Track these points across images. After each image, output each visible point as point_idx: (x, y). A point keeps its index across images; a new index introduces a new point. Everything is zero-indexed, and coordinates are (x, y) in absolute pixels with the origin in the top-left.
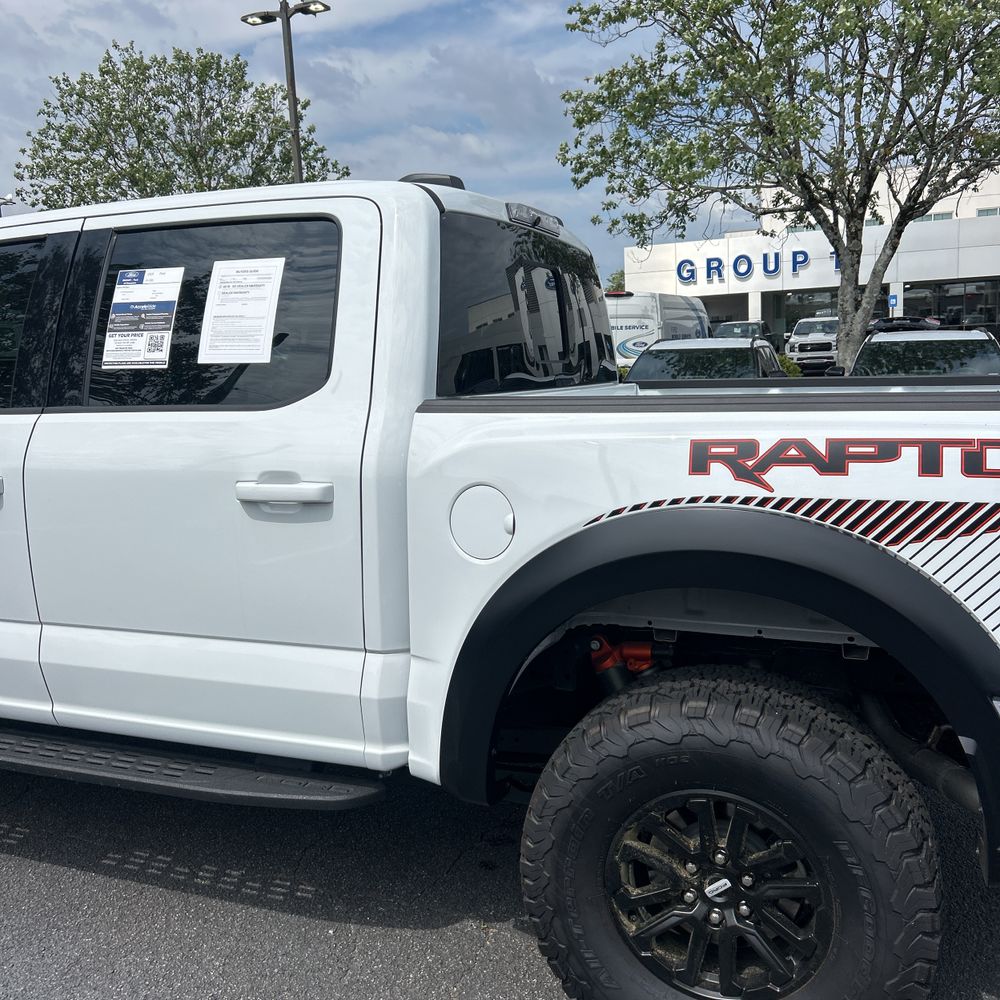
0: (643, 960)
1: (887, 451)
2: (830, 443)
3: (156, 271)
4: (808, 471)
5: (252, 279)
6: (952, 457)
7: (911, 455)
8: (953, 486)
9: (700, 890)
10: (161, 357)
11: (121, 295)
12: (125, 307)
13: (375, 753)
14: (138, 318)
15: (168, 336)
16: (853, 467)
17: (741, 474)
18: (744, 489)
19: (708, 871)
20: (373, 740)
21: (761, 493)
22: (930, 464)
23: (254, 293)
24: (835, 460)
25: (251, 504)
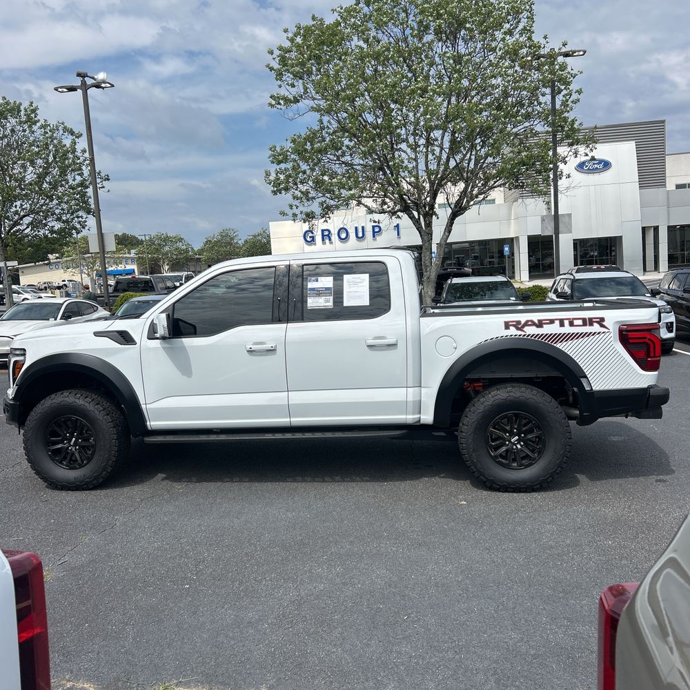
0: (496, 462)
1: (552, 321)
2: (539, 321)
3: (323, 278)
4: (534, 327)
5: (359, 280)
6: (566, 323)
7: (557, 323)
8: (567, 329)
9: (510, 441)
10: (330, 304)
11: (310, 285)
12: (313, 289)
13: (410, 418)
14: (318, 293)
15: (331, 298)
16: (544, 326)
17: (518, 329)
18: (519, 333)
19: (512, 435)
20: (410, 414)
21: (523, 333)
22: (562, 325)
23: (360, 284)
24: (540, 324)
25: (370, 346)
